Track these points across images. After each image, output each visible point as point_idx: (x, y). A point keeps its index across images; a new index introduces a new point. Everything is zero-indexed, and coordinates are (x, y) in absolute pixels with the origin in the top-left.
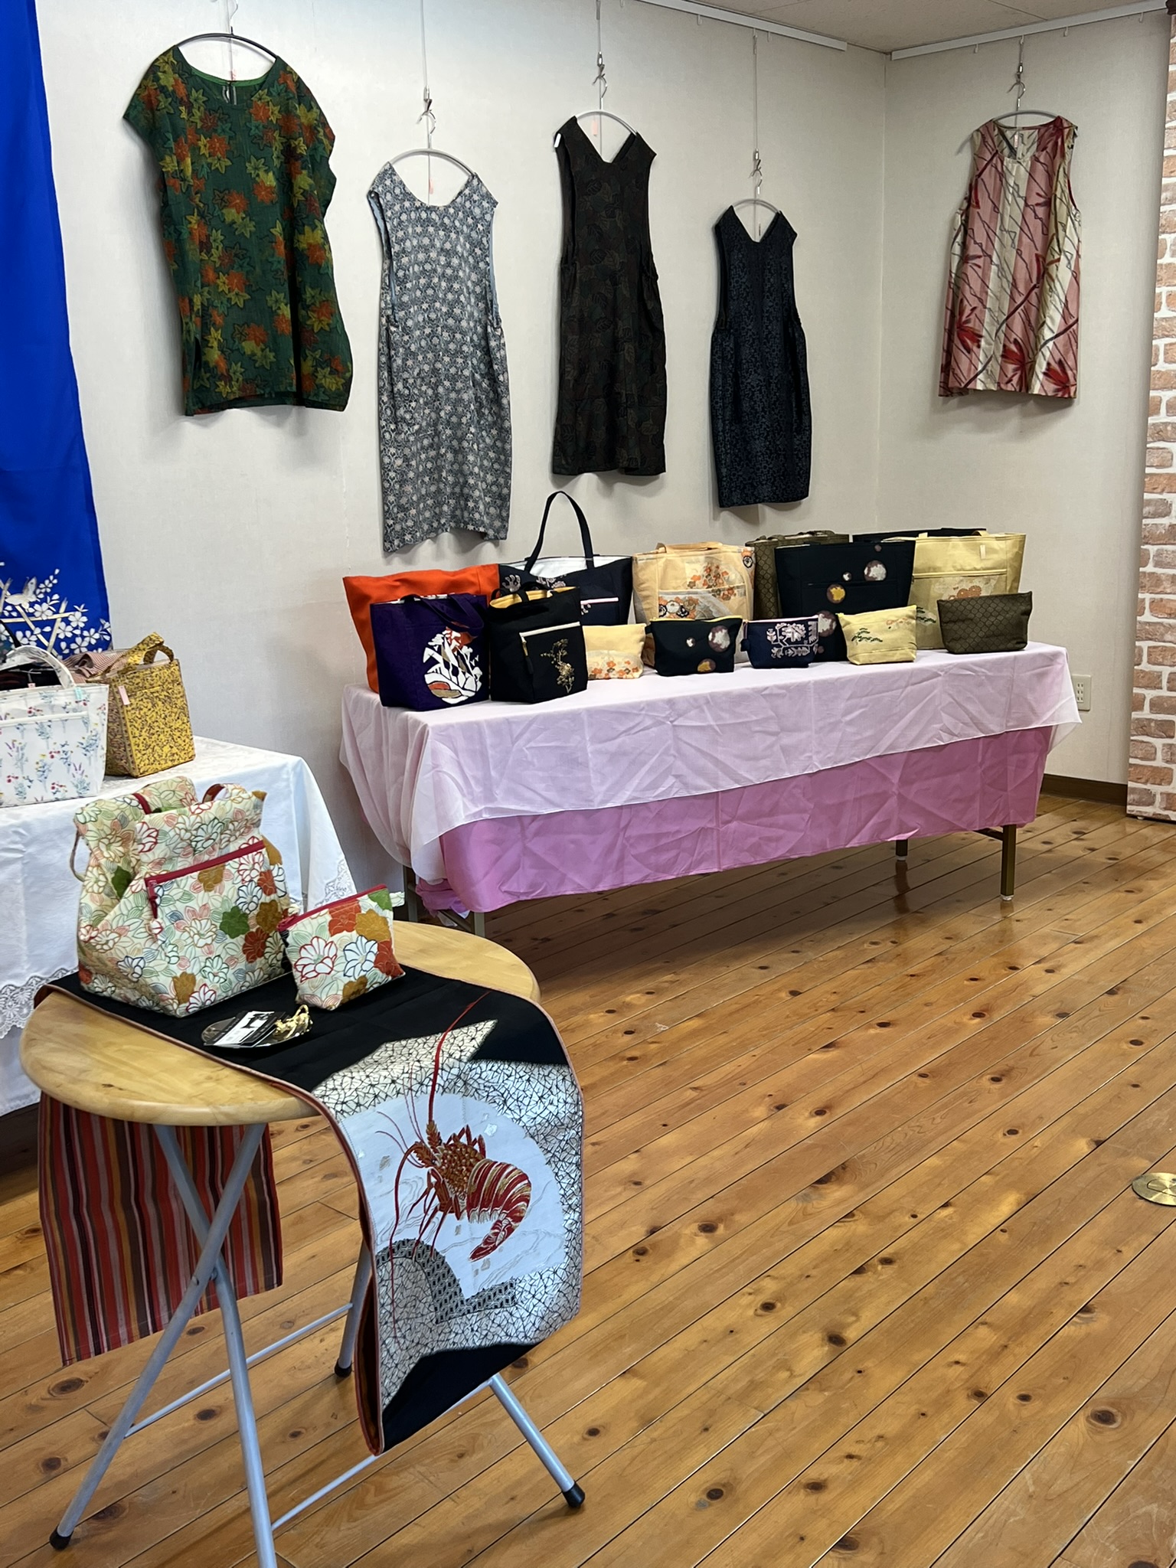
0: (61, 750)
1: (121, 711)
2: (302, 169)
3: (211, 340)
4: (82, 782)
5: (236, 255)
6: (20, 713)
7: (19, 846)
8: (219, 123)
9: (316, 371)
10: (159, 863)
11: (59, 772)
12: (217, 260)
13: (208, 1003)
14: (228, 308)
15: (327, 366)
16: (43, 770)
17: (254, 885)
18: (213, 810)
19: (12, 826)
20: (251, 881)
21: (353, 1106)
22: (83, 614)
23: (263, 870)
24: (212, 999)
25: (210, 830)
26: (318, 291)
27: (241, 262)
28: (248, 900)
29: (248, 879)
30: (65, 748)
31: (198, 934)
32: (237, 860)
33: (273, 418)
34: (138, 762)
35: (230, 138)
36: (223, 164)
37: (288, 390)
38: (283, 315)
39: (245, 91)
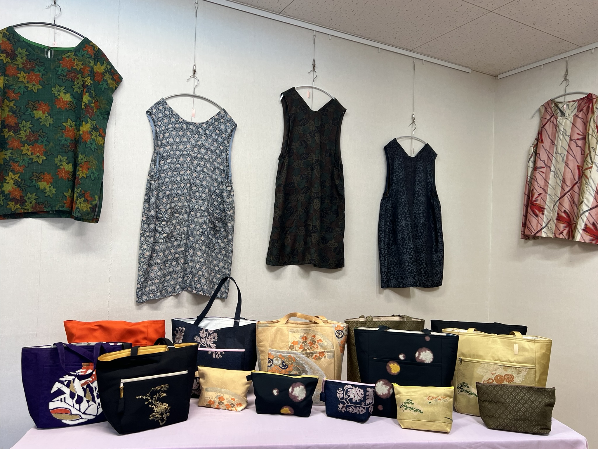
2: (86, 92)
3: (8, 179)
5: (40, 136)
8: (36, 66)
9: (78, 200)
12: (24, 137)
14: (28, 163)
15: (83, 197)
26: (84, 156)
27: (42, 140)
33: (60, 225)
35: (43, 75)
36: (36, 88)
37: (61, 209)
38: (64, 169)
39: (59, 53)
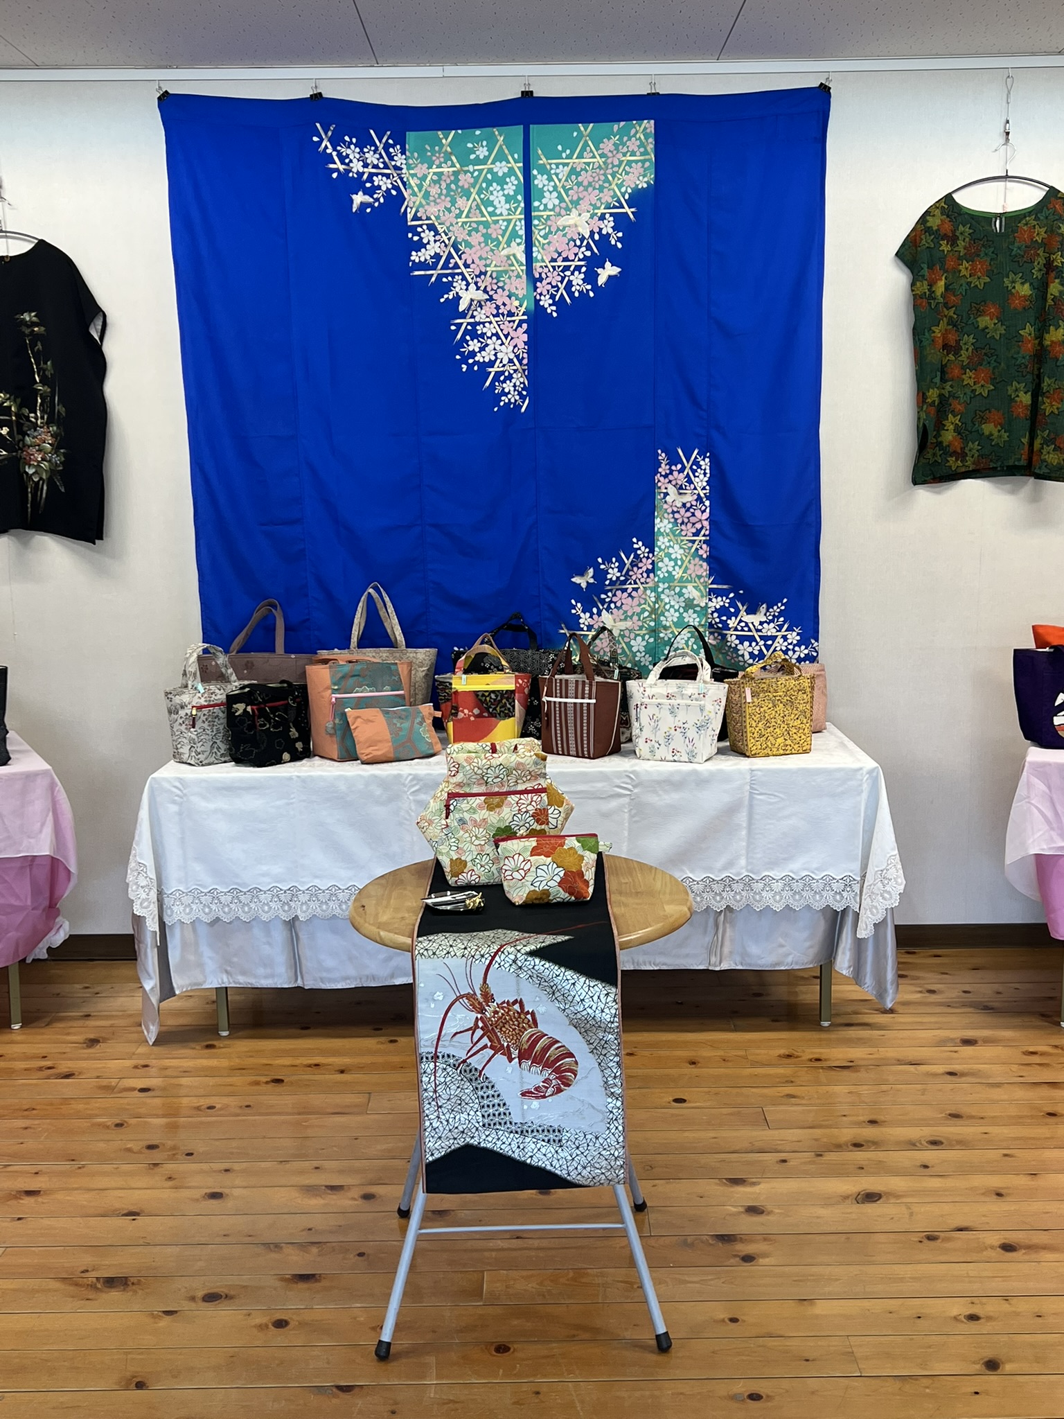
0: (682, 726)
1: (743, 706)
2: (1055, 278)
3: (948, 424)
4: (692, 751)
5: (985, 354)
6: (661, 696)
7: (630, 787)
8: (983, 249)
9: (1042, 448)
10: (459, 785)
11: (678, 742)
12: (965, 359)
13: (473, 882)
14: (971, 398)
15: (1052, 444)
16: (668, 738)
17: (528, 815)
18: (501, 759)
19: (626, 771)
20: (527, 812)
21: (430, 953)
22: (798, 634)
23: (538, 807)
24: (477, 880)
25: (497, 771)
26: (1053, 380)
27: (989, 360)
28: (521, 824)
29: (524, 810)
30: (685, 726)
31: (476, 836)
32: (518, 796)
33: (1008, 487)
34: (750, 746)
35: (991, 260)
36: (982, 281)
37: (1016, 463)
38: (1021, 401)
39: (1013, 219)
